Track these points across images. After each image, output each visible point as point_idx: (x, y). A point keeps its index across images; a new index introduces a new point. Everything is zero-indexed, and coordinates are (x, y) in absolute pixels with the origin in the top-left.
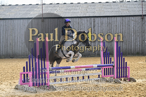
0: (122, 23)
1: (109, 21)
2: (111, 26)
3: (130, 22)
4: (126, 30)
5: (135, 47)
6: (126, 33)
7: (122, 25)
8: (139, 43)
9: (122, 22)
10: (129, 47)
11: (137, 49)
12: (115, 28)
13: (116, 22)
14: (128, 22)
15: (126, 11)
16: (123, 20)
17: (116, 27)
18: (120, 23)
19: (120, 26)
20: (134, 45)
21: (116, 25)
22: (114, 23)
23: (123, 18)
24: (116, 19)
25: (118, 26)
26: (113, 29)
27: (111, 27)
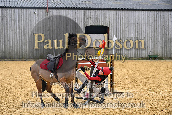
1: (4, 13)
2: (7, 20)
3: (32, 15)
4: (26, 26)
6: (26, 30)
7: (21, 20)
9: (21, 16)
12: (12, 23)
13: (13, 16)
14: (29, 15)
16: (22, 13)
17: (13, 21)
18: (19, 16)
19: (19, 20)
21: (13, 19)
22: (10, 16)
23: (23, 10)
24: (13, 11)
25: (16, 20)
26: (10, 24)
27: (7, 22)
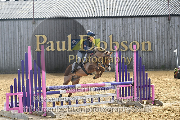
0: (142, 26)
1: (125, 22)
2: (127, 29)
3: (153, 24)
4: (147, 35)
5: (159, 58)
7: (142, 29)
8: (165, 53)
9: (142, 24)
10: (151, 58)
11: (162, 61)
12: (132, 33)
13: (133, 25)
14: (149, 24)
15: (147, 9)
16: (143, 22)
17: (133, 31)
18: (139, 25)
19: (139, 30)
20: (157, 56)
21: (133, 28)
22: (131, 25)
23: (143, 19)
24: (133, 20)
25: (137, 30)
26: (130, 34)
27: (127, 32)
